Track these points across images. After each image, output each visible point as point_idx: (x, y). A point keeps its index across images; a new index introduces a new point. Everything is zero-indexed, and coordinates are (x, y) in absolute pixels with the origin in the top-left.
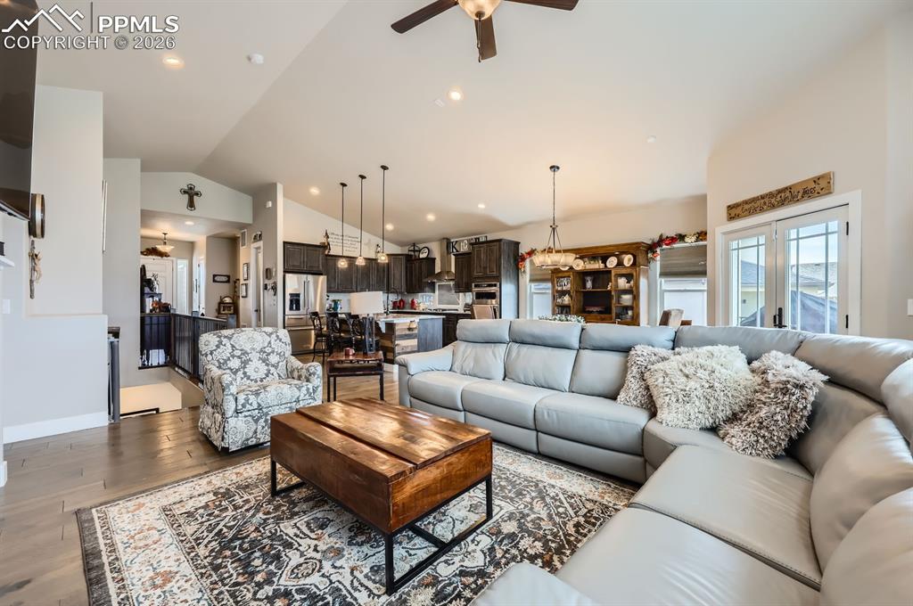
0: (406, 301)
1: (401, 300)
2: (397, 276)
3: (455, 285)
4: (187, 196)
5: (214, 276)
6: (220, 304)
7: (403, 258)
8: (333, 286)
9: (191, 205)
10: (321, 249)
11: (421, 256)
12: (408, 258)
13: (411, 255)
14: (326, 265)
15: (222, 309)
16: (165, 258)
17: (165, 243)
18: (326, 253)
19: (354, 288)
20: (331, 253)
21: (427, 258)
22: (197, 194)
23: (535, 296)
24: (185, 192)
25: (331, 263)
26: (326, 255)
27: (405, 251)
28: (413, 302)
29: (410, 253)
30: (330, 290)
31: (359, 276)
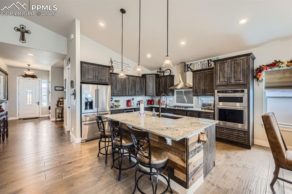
0: (155, 100)
1: (152, 100)
2: (151, 86)
3: (193, 91)
4: (19, 33)
5: (55, 87)
6: (58, 101)
7: (154, 76)
8: (115, 92)
9: (23, 38)
10: (107, 69)
11: (165, 74)
12: (157, 76)
13: (159, 75)
14: (110, 79)
15: (59, 104)
16: (35, 79)
17: (29, 70)
18: (111, 71)
19: (127, 94)
20: (114, 72)
21: (170, 75)
22: (27, 32)
23: (268, 99)
24: (18, 30)
25: (114, 78)
26: (111, 73)
27: (155, 72)
28: (159, 101)
29: (158, 73)
30: (113, 95)
31: (130, 86)
